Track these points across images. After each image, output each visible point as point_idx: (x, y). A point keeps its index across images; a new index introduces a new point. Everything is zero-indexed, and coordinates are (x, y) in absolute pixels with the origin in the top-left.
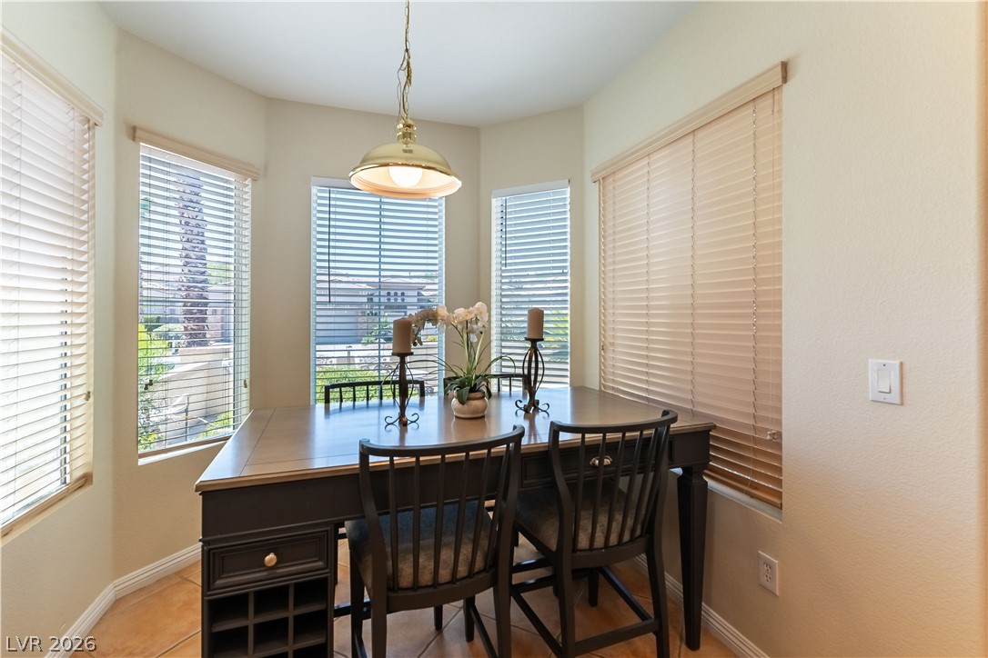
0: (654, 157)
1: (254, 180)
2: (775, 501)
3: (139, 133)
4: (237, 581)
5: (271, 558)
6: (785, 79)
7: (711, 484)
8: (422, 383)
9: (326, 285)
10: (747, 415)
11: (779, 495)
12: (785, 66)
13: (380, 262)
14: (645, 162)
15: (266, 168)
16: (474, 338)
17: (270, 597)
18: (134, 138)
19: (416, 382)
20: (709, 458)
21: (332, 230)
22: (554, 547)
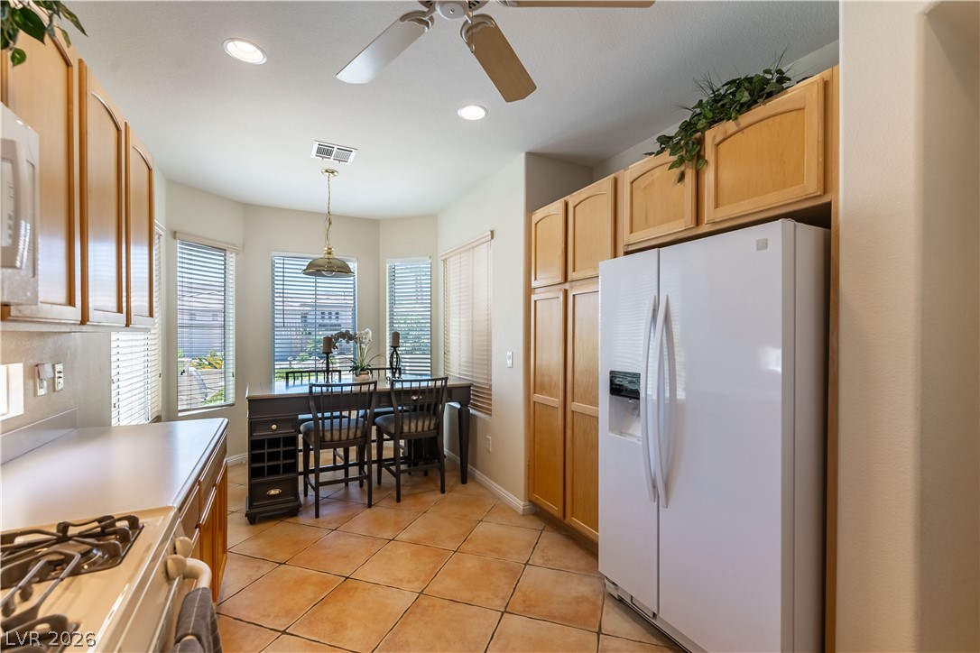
0: (463, 255)
1: (237, 254)
2: (488, 411)
3: (178, 235)
4: (262, 434)
5: (274, 427)
6: (492, 238)
7: (472, 411)
8: (340, 371)
9: (282, 308)
10: (483, 379)
11: (490, 410)
12: (492, 232)
13: (315, 294)
14: (459, 256)
15: (243, 246)
16: (363, 346)
17: (274, 442)
18: (175, 238)
19: (337, 371)
20: (470, 399)
21: (285, 283)
22: (393, 432)
